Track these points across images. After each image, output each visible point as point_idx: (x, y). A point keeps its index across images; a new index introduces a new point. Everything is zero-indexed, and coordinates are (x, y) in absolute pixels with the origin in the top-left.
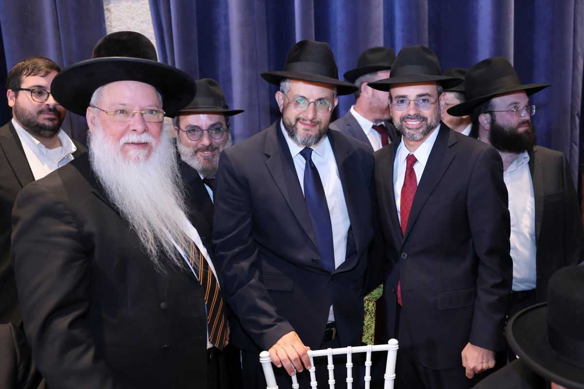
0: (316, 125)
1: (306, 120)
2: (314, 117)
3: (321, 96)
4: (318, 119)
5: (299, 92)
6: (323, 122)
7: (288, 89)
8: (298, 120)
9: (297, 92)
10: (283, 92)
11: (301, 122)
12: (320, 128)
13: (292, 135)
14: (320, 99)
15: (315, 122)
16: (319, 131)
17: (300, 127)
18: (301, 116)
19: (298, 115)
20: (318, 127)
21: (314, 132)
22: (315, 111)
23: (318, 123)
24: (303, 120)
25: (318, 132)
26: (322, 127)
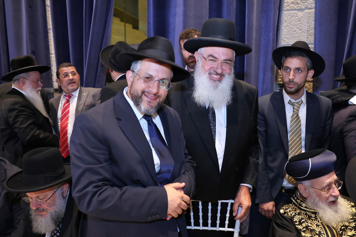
0: (156, 98)
1: (150, 94)
2: (157, 91)
3: (164, 77)
4: (160, 94)
5: (148, 71)
6: (163, 97)
7: (139, 69)
8: (143, 92)
9: (147, 72)
10: (133, 71)
11: (145, 95)
12: (159, 100)
13: (137, 104)
14: (163, 79)
15: (157, 96)
16: (159, 104)
17: (145, 98)
18: (147, 90)
19: (144, 89)
20: (158, 99)
21: (155, 103)
22: (158, 87)
23: (159, 97)
24: (148, 93)
25: (157, 104)
26: (161, 100)
